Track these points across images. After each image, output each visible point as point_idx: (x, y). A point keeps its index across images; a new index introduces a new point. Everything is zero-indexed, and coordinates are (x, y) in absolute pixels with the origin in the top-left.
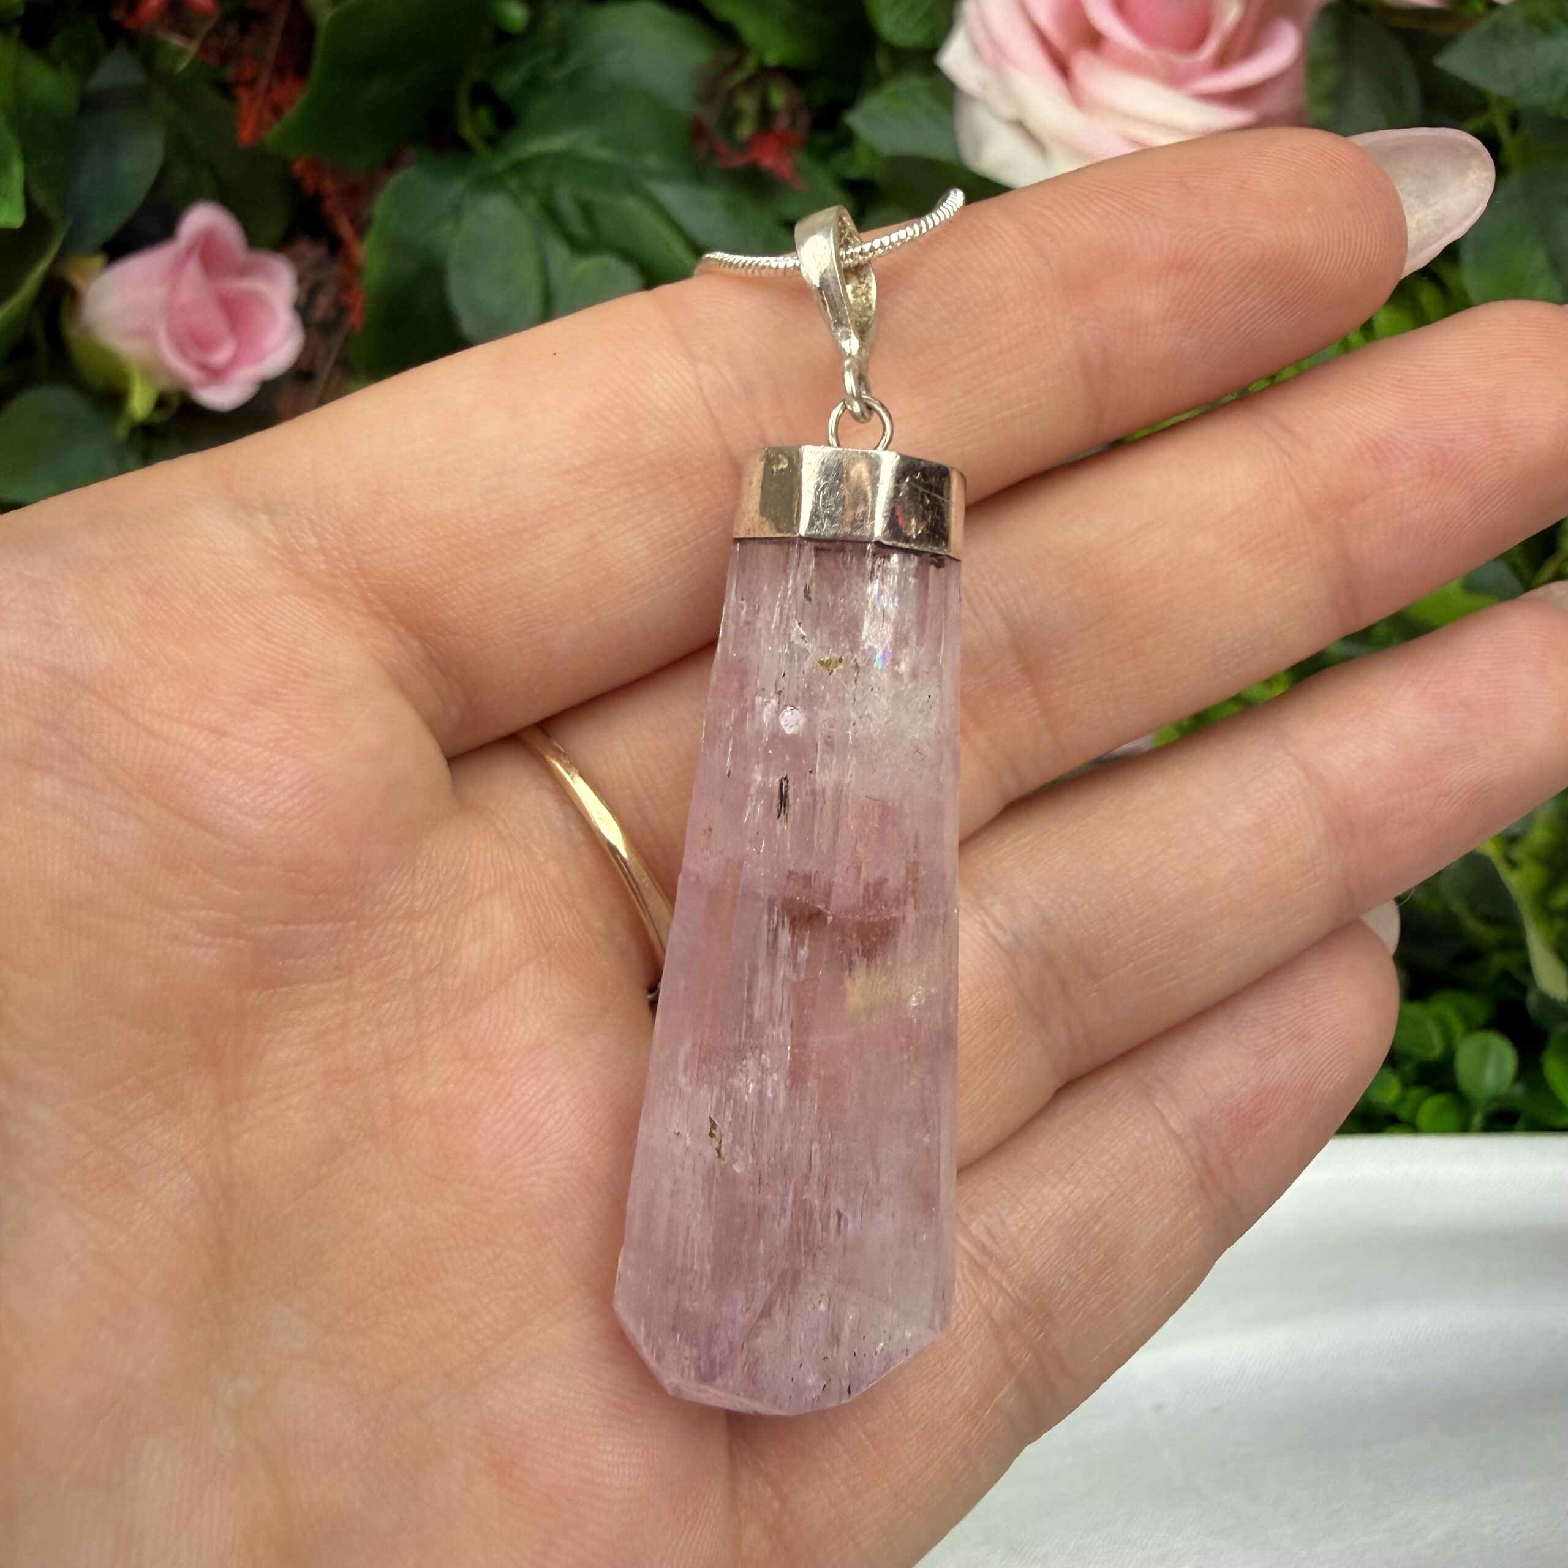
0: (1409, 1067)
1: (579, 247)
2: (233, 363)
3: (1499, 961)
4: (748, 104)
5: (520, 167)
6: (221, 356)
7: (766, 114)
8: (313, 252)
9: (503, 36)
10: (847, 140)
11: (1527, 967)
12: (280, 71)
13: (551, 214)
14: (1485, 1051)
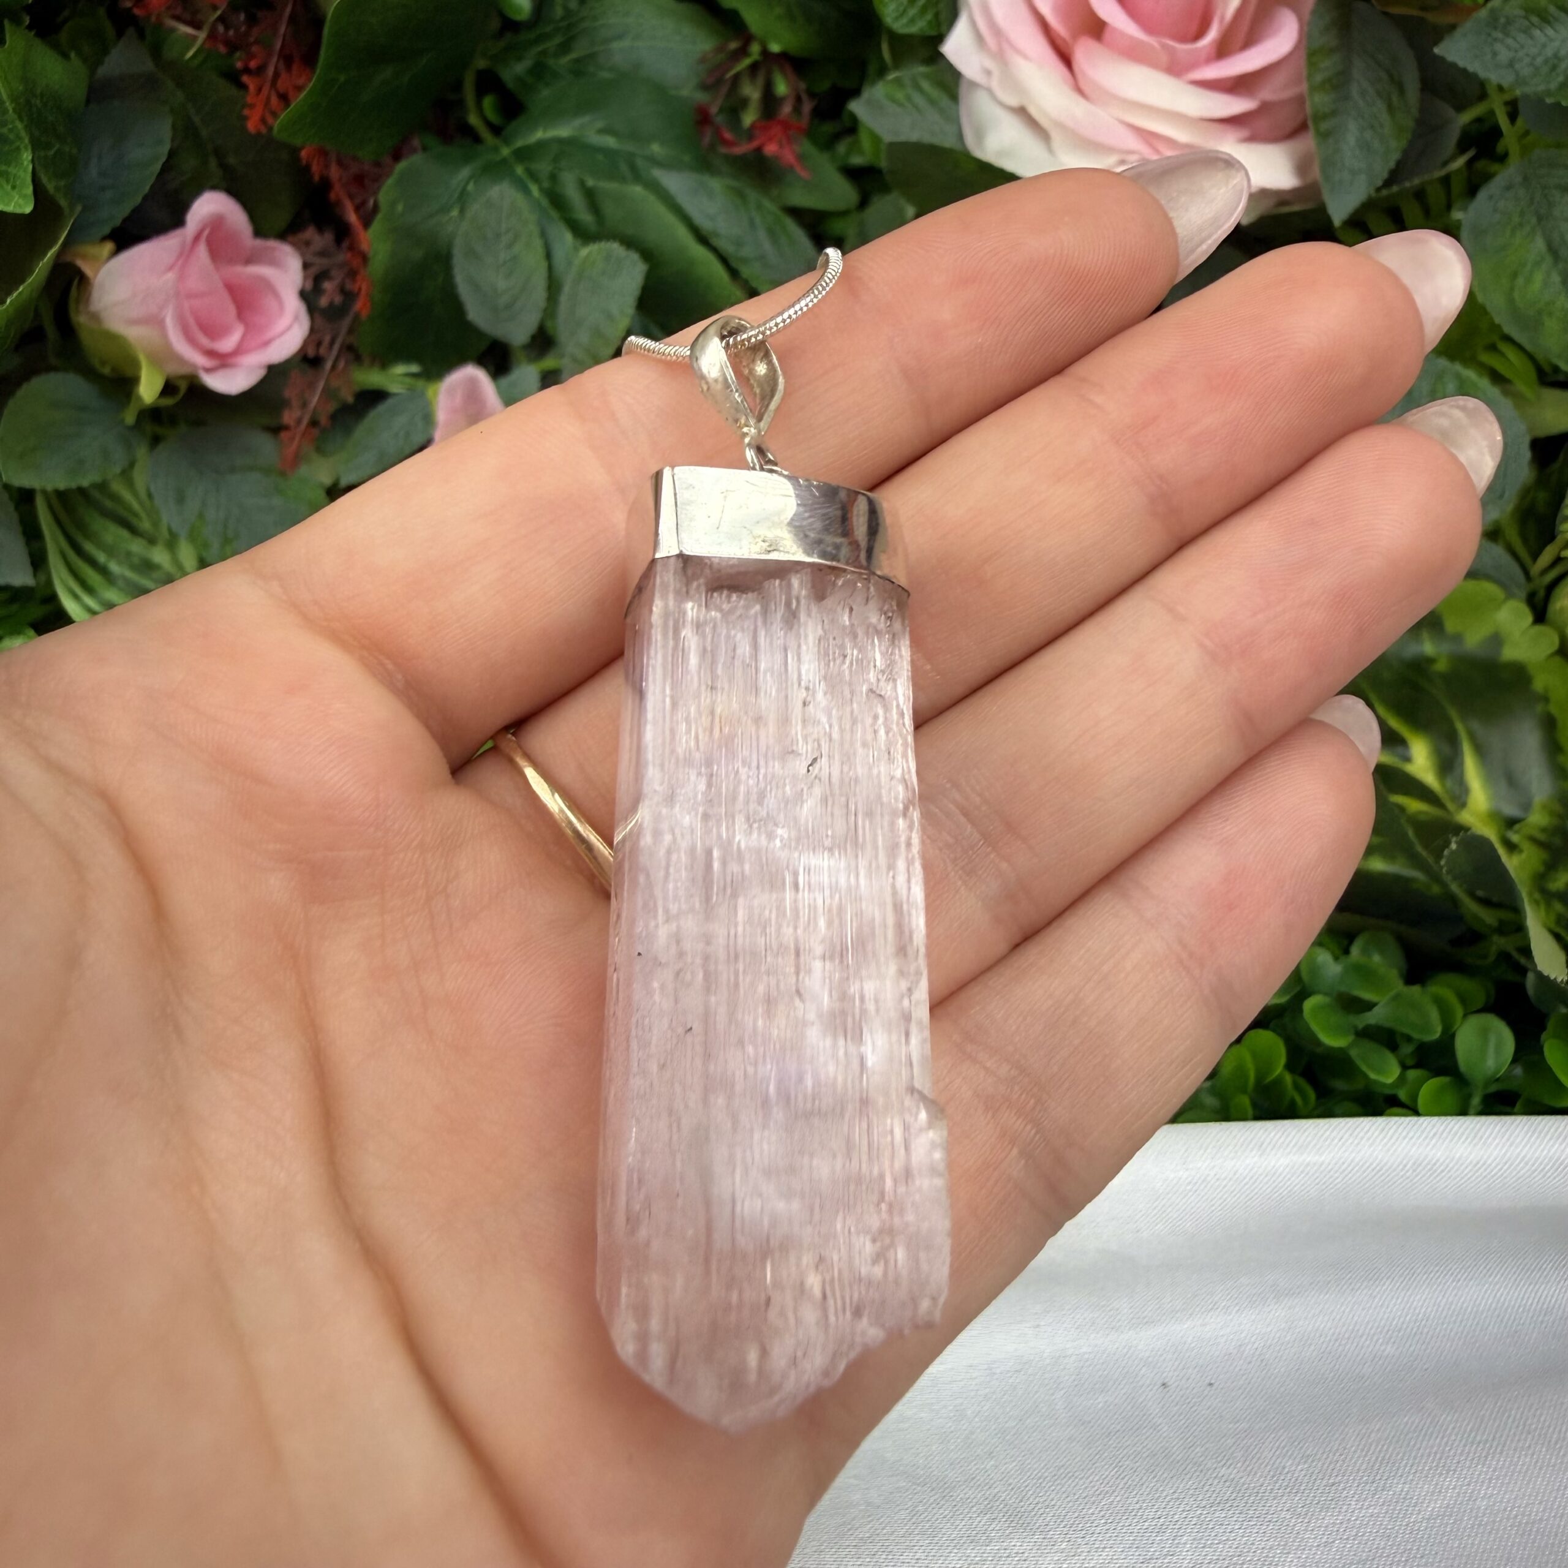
0: (1407, 1049)
1: (584, 235)
2: (238, 351)
3: (1499, 943)
4: (752, 92)
5: (524, 155)
6: (227, 344)
7: (770, 102)
8: (320, 240)
9: (510, 25)
10: (852, 128)
11: (1527, 951)
12: (287, 60)
13: (557, 201)
14: (1484, 1033)
